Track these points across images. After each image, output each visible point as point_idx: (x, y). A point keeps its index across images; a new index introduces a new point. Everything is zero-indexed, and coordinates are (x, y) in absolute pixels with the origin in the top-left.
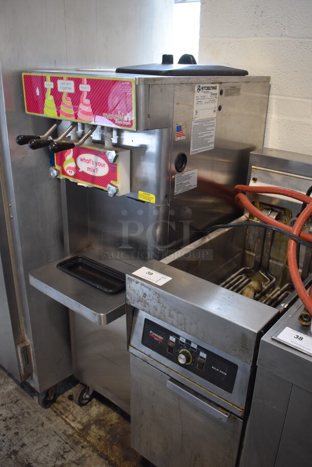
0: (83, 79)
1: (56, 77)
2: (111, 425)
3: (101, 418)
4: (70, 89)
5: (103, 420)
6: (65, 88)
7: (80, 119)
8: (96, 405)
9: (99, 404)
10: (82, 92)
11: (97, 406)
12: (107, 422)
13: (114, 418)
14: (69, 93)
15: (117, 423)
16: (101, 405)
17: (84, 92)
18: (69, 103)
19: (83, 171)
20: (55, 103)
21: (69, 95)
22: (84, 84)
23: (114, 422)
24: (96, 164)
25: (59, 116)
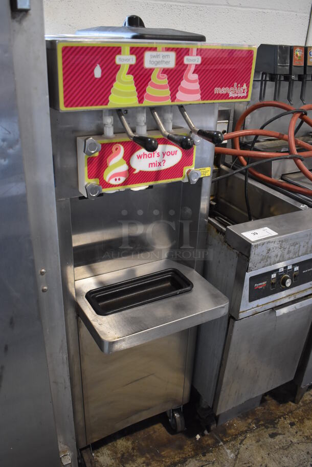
0: (192, 49)
1: (142, 48)
2: (133, 449)
3: (119, 455)
4: (167, 63)
5: (123, 455)
6: (158, 63)
7: (179, 101)
10: (187, 65)
12: (128, 452)
14: (164, 70)
15: (133, 442)
17: (191, 65)
18: (165, 81)
19: (140, 171)
20: (136, 86)
21: (165, 71)
22: (192, 55)
23: (131, 446)
24: (164, 155)
25: (142, 103)
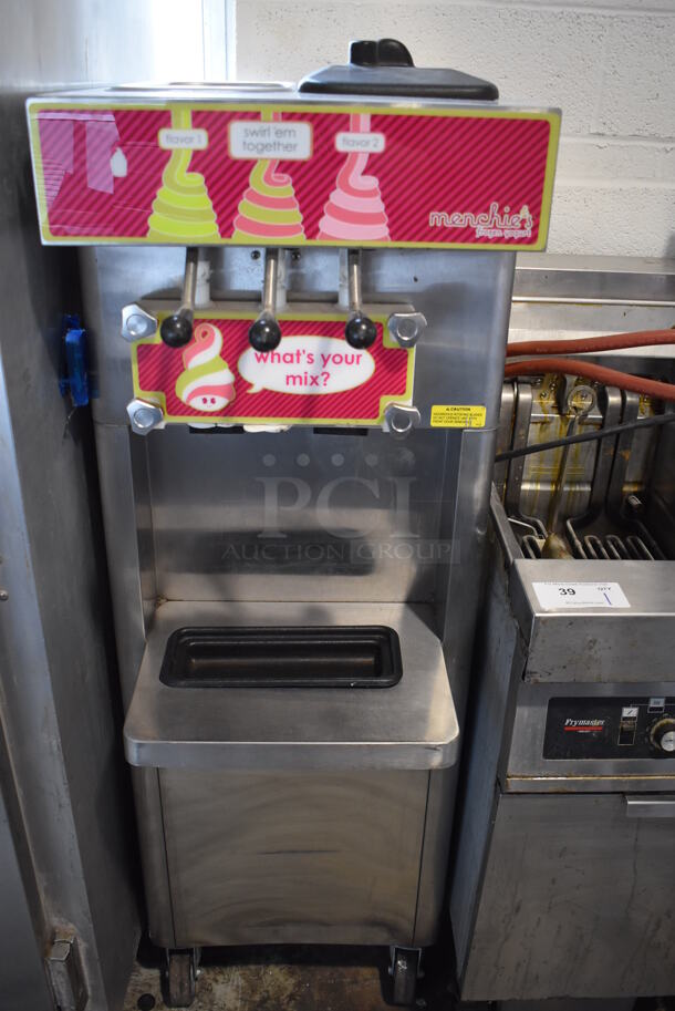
0: (357, 117)
2: (291, 997)
3: (257, 998)
4: (294, 147)
5: (264, 1000)
6: (265, 147)
7: (325, 237)
8: (216, 981)
9: (222, 973)
10: (344, 156)
11: (220, 978)
12: (278, 999)
13: (282, 979)
14: (281, 163)
16: (227, 970)
17: (355, 155)
18: (287, 191)
19: (265, 391)
20: (212, 197)
21: (285, 167)
22: (357, 130)
23: (290, 989)
24: (325, 361)
25: (230, 236)
